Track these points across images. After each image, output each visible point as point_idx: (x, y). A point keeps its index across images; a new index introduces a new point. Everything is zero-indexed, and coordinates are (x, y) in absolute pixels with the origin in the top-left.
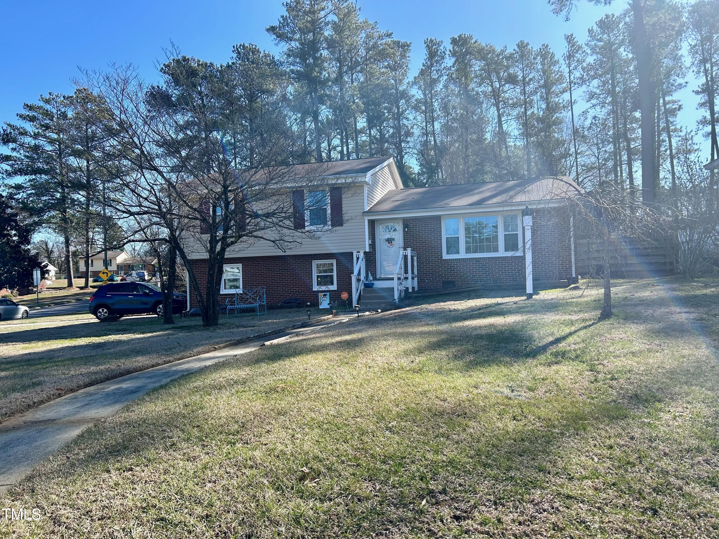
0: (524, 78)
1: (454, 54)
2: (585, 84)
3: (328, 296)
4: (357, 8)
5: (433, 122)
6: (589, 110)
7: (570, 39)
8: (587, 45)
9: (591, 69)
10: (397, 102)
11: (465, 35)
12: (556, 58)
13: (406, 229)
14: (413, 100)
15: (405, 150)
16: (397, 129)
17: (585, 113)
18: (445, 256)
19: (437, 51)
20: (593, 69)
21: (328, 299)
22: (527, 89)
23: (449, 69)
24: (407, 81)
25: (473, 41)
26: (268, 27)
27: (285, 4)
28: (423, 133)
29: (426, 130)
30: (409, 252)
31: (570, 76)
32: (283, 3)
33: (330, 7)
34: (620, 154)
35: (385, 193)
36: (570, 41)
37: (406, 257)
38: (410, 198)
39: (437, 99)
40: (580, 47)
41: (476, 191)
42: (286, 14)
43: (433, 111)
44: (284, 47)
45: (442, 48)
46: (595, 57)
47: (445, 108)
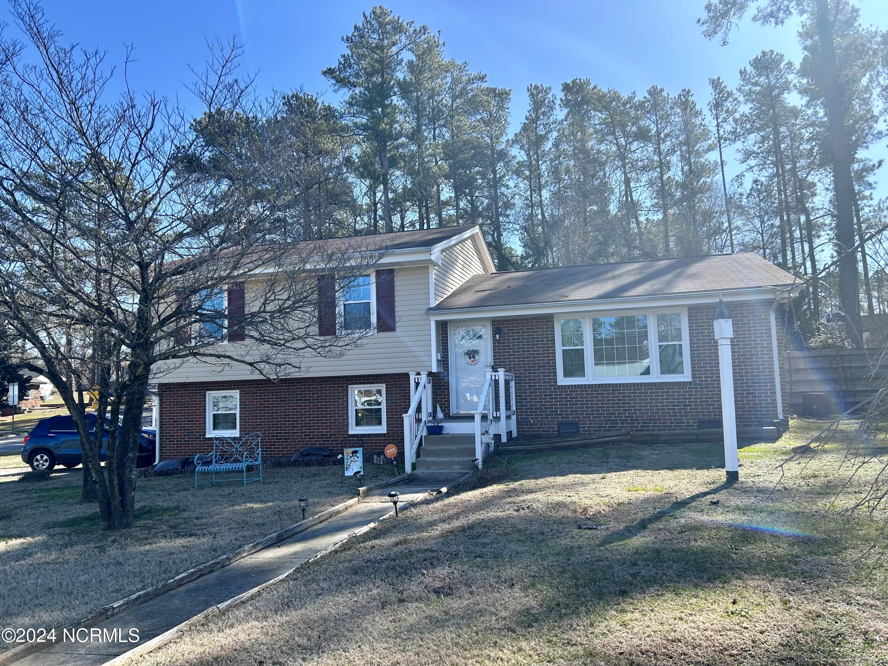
0: (658, 133)
1: (566, 103)
2: (739, 140)
3: (360, 454)
4: (441, 42)
5: (540, 190)
6: (744, 173)
7: (716, 84)
8: (739, 90)
9: (746, 121)
10: (493, 165)
11: (580, 79)
12: (698, 108)
13: (497, 336)
14: (514, 163)
15: (505, 225)
16: (493, 200)
17: (739, 177)
18: (562, 381)
19: (545, 99)
20: (749, 121)
21: (361, 459)
22: (662, 147)
23: (561, 122)
24: (506, 139)
25: (591, 87)
26: (325, 69)
27: (345, 38)
28: (527, 204)
29: (531, 201)
30: (501, 375)
31: (718, 130)
32: (342, 38)
33: (404, 41)
34: (790, 229)
35: (467, 279)
36: (717, 86)
37: (496, 382)
38: (504, 287)
39: (545, 161)
40: (730, 94)
41: (609, 275)
42: (348, 52)
43: (539, 176)
44: (345, 94)
45: (550, 96)
46: (750, 105)
47: (555, 172)
